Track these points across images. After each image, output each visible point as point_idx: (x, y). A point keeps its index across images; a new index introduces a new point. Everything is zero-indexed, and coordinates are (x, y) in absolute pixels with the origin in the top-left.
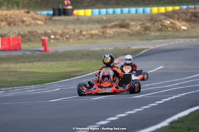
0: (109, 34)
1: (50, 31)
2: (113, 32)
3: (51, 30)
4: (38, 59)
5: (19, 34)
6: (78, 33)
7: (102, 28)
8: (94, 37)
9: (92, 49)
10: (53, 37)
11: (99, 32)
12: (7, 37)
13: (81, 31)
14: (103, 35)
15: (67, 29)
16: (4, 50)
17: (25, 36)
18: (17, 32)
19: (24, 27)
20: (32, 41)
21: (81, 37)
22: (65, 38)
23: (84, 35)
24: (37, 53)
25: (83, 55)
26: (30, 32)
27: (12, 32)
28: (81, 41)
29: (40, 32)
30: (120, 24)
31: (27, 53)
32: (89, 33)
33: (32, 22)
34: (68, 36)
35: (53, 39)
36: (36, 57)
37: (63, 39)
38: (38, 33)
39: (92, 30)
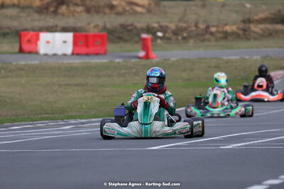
0: (255, 32)
1: (156, 25)
2: (261, 29)
3: (158, 23)
4: (134, 70)
5: (105, 28)
6: (203, 30)
7: (244, 22)
8: (230, 38)
9: (225, 58)
10: (160, 34)
11: (238, 28)
12: (84, 33)
13: (208, 27)
14: (244, 34)
15: (184, 23)
16: (78, 54)
17: (114, 31)
18: (101, 24)
19: (113, 16)
20: (126, 41)
21: (208, 36)
22: (180, 38)
23: (212, 34)
24: (134, 60)
25: (210, 67)
26: (123, 26)
27: (92, 25)
28: (206, 43)
29: (139, 25)
30: (273, 16)
31: (117, 60)
32: (220, 30)
33: (127, 8)
34: (185, 35)
35: (160, 38)
36: (131, 68)
37: (177, 39)
38: (135, 27)
39: (226, 25)
